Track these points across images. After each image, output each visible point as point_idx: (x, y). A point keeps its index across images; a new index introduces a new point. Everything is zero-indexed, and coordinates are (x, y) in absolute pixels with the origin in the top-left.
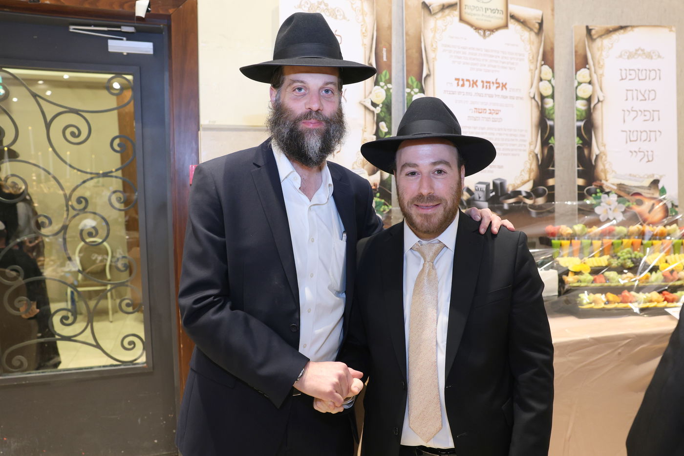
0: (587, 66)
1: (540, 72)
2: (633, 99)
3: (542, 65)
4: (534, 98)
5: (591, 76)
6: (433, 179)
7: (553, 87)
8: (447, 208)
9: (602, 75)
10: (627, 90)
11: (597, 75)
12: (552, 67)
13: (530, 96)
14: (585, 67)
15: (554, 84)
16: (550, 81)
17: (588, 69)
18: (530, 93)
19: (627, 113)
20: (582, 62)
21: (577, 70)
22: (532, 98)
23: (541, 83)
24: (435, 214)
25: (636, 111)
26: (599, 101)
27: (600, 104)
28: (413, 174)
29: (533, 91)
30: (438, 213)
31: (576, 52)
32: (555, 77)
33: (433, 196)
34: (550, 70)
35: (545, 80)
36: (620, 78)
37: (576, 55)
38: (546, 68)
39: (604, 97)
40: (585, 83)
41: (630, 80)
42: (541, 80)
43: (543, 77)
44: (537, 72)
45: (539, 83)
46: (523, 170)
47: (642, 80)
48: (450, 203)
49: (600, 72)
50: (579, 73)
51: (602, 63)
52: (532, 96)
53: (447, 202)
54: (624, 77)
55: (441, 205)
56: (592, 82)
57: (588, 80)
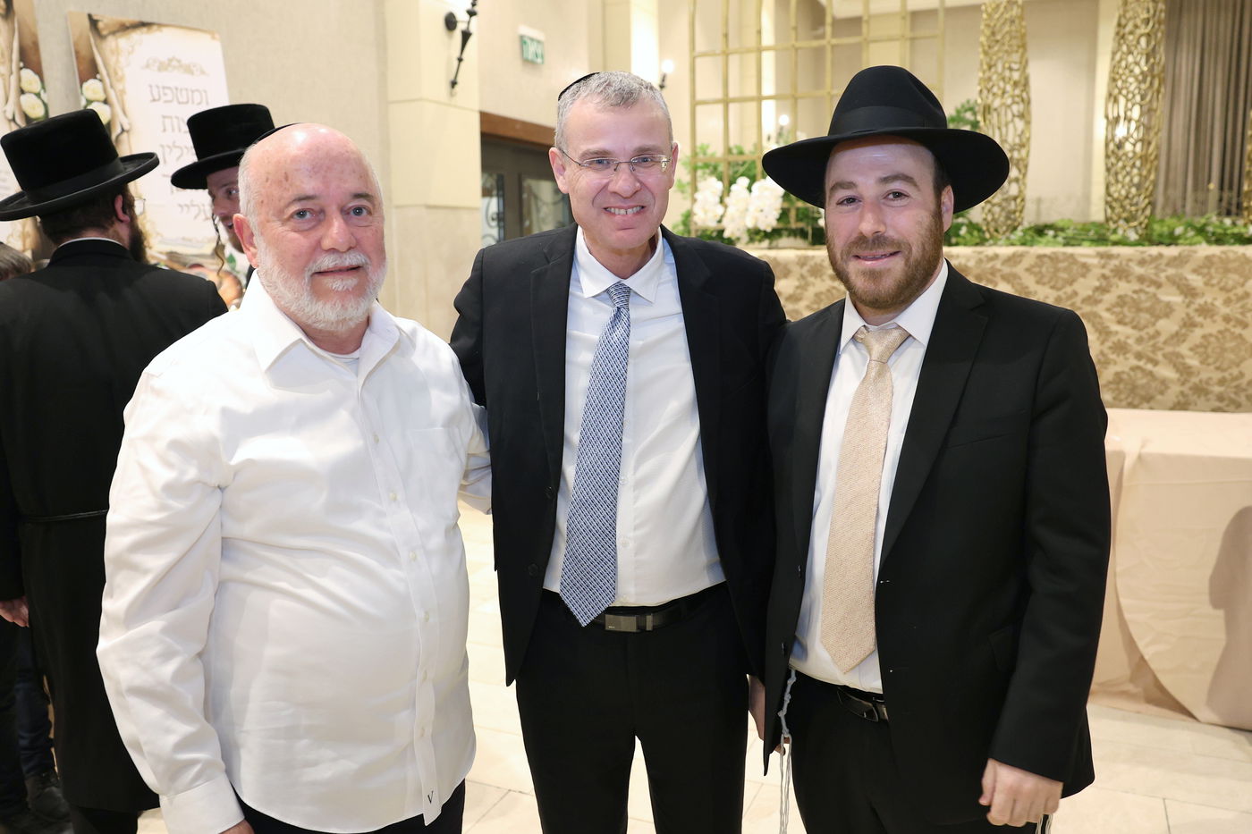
0: (98, 76)
1: (19, 80)
2: (173, 130)
3: (21, 69)
4: (14, 120)
5: (105, 91)
6: (883, 207)
7: (45, 105)
8: (912, 260)
9: (123, 92)
10: (164, 117)
11: (115, 91)
12: (39, 72)
13: (6, 118)
14: (95, 78)
15: (46, 101)
16: (38, 95)
17: (101, 80)
18: (5, 112)
19: (167, 150)
20: (89, 70)
21: (82, 81)
22: (10, 121)
23: (23, 98)
24: (889, 270)
25: (181, 148)
26: (123, 130)
27: (125, 135)
28: (851, 200)
29: (10, 109)
30: (895, 268)
31: (77, 53)
32: (47, 88)
33: (885, 239)
34: (36, 78)
35: (30, 92)
36: (151, 98)
37: (77, 58)
38: (28, 74)
39: (130, 124)
40: (98, 101)
41: (166, 102)
42: (22, 92)
43: (25, 86)
44: (13, 79)
45: (19, 97)
46: (12, 235)
47: (183, 103)
48: (916, 252)
49: (119, 86)
50: (85, 85)
51: (120, 73)
52: (10, 117)
53: (911, 249)
54: (157, 97)
55: (900, 255)
56: (109, 100)
57: (102, 97)
